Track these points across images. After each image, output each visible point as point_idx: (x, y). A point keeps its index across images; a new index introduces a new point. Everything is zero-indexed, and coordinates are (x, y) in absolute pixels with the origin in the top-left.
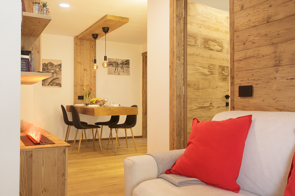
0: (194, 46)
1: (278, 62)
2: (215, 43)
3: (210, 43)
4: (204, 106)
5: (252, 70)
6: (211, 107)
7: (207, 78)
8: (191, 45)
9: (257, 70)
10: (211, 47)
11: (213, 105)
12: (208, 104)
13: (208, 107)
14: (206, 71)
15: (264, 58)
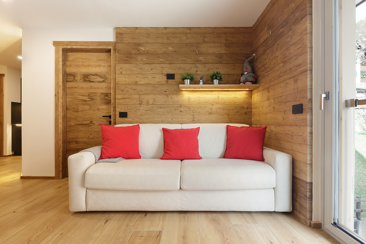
0: (73, 81)
1: (141, 103)
2: (96, 76)
3: (90, 77)
4: (83, 123)
5: (127, 105)
6: (91, 125)
7: (87, 103)
8: (69, 81)
9: (130, 105)
10: (92, 80)
11: (94, 123)
12: (88, 122)
13: (88, 124)
14: (86, 98)
15: (134, 100)
